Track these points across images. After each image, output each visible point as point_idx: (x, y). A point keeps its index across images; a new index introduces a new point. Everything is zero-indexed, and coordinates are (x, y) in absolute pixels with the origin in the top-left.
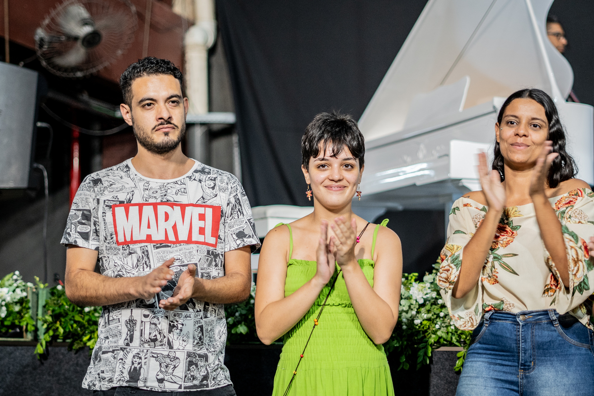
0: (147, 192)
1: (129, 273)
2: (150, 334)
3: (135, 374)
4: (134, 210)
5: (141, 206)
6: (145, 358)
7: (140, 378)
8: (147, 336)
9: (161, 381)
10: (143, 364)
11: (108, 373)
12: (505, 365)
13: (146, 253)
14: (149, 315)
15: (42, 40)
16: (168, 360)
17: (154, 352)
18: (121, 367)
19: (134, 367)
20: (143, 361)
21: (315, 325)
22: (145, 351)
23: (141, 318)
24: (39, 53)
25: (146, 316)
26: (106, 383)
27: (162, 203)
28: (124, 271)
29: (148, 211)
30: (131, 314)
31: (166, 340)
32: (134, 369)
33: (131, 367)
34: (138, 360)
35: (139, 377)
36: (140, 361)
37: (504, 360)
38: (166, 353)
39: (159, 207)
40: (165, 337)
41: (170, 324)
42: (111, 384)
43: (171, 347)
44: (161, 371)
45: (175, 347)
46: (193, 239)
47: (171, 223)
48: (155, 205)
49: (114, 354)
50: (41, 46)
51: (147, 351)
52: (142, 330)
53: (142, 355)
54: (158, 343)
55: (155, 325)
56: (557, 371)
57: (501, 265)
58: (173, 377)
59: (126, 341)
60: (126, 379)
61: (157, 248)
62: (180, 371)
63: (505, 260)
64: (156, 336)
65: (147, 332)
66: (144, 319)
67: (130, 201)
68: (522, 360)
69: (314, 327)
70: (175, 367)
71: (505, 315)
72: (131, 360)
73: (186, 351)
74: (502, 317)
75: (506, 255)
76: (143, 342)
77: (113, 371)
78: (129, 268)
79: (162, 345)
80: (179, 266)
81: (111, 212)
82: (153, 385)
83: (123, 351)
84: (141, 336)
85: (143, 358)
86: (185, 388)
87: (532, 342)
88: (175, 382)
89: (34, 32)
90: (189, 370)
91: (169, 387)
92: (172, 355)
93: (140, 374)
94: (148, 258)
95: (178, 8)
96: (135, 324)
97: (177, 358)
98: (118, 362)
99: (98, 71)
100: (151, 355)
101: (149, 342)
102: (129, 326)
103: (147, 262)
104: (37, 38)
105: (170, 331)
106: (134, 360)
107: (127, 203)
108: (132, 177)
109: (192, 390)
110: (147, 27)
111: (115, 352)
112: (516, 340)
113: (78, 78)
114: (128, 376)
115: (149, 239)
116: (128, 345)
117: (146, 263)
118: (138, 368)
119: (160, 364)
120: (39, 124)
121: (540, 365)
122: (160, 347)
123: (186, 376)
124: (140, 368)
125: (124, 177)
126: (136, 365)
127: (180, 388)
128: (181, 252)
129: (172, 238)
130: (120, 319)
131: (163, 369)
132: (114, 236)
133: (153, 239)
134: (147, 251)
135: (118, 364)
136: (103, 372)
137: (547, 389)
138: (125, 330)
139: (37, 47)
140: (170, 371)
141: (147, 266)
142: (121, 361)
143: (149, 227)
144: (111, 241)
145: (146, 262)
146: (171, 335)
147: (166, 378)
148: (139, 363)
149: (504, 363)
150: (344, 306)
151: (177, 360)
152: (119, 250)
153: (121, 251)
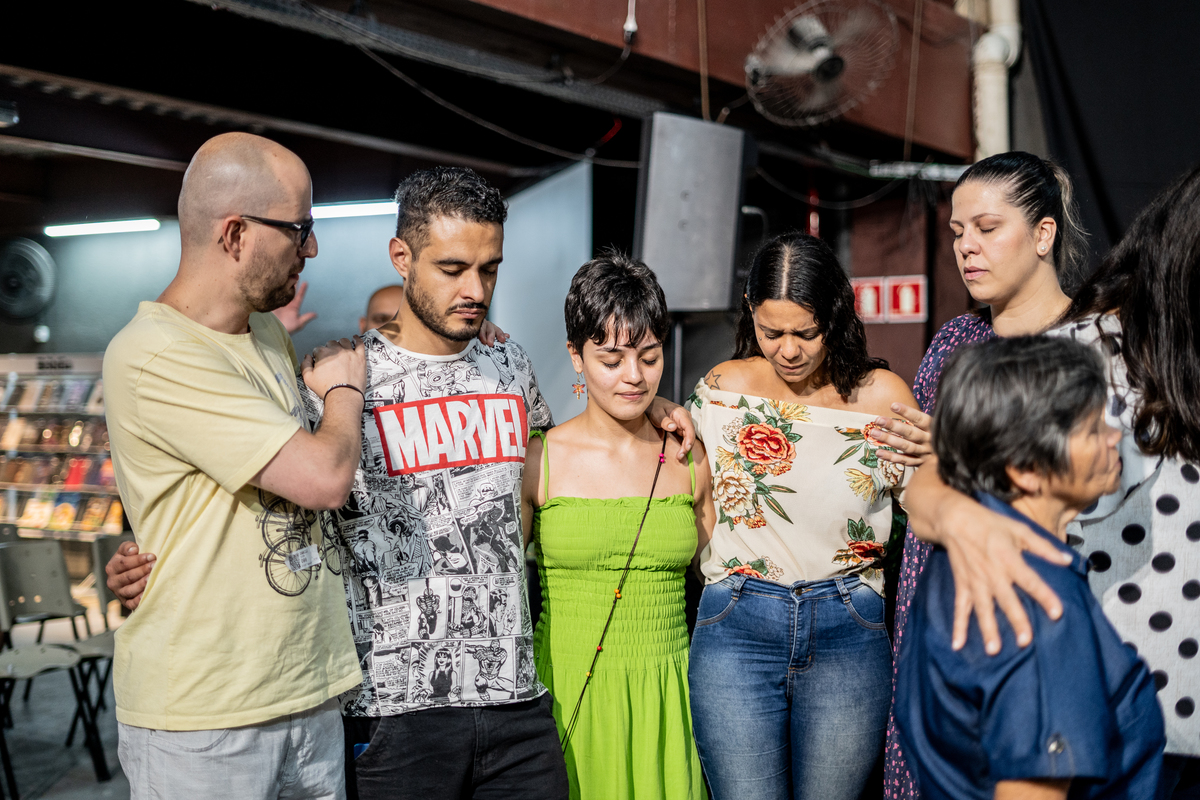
0: (424, 380)
1: (413, 519)
2: (463, 615)
3: (442, 684)
4: (410, 414)
5: (420, 405)
6: (457, 656)
7: (452, 688)
8: (458, 621)
9: (482, 689)
10: (454, 665)
11: (395, 687)
12: (768, 662)
13: (440, 485)
14: (460, 586)
15: (756, 73)
16: (490, 655)
17: (470, 644)
18: (416, 673)
19: (441, 672)
20: (454, 660)
21: (616, 598)
22: (456, 644)
23: (448, 592)
24: (752, 94)
25: (456, 588)
26: (390, 703)
27: (452, 398)
28: (405, 515)
29: (433, 412)
30: (427, 585)
31: (487, 623)
32: (439, 675)
33: (434, 672)
34: (446, 660)
35: (449, 687)
36: (449, 660)
37: (765, 654)
38: (487, 644)
39: (449, 405)
40: (485, 618)
41: (491, 597)
42: (401, 703)
43: (494, 634)
44: (481, 673)
45: (499, 632)
46: (505, 454)
47: (471, 429)
48: (442, 402)
49: (400, 655)
50: (754, 82)
51: (460, 644)
52: (450, 611)
53: (451, 651)
54: (475, 630)
55: (470, 600)
56: (844, 670)
57: (768, 503)
58: (499, 681)
59: (423, 631)
60: (429, 692)
61: (456, 474)
62: (509, 670)
63: (774, 494)
64: (471, 618)
65: (458, 614)
66: (453, 593)
67: (401, 398)
68: (795, 654)
69: (615, 602)
70: (500, 664)
71: (769, 587)
72: (433, 662)
73: (514, 637)
74: (763, 588)
75: (776, 488)
76: (451, 630)
77: (404, 682)
78: (414, 511)
79: (481, 632)
80: (492, 500)
81: (374, 421)
82: (471, 697)
83: (418, 648)
84: (449, 620)
85: (453, 655)
86: (519, 696)
87: (812, 628)
88: (504, 689)
89: (744, 61)
90: (520, 666)
91: (496, 697)
92: (495, 645)
93: (451, 683)
94: (444, 493)
95: (963, 9)
96: (437, 602)
97: (503, 650)
98: (411, 667)
99: (841, 117)
100: (465, 649)
101: (461, 628)
102: (424, 605)
103: (443, 500)
104: (748, 69)
105: (492, 609)
106: (439, 660)
107: (398, 402)
108: (392, 357)
109: (528, 699)
110: (915, 40)
111: (402, 651)
112: (789, 626)
113: (810, 128)
114: (432, 688)
115: (443, 461)
116: (425, 637)
117: (441, 502)
118: (446, 673)
119: (480, 663)
120: (746, 210)
121: (821, 661)
122: (479, 636)
123: (518, 677)
124: (451, 671)
125: (379, 361)
126: (442, 668)
127: (512, 697)
128: (491, 477)
129: (475, 456)
130: (406, 597)
131: (484, 671)
132: (383, 461)
133: (450, 460)
134: (442, 482)
135: (411, 670)
136: (382, 685)
137: (828, 696)
138: (416, 613)
139: (747, 84)
140: (495, 672)
141: (444, 506)
142: (416, 664)
143: (440, 441)
144: (376, 468)
145: (440, 499)
146: (494, 614)
147: (490, 683)
148: (448, 665)
149: (765, 658)
150: (654, 569)
151: (503, 653)
152: (395, 482)
153: (399, 484)
